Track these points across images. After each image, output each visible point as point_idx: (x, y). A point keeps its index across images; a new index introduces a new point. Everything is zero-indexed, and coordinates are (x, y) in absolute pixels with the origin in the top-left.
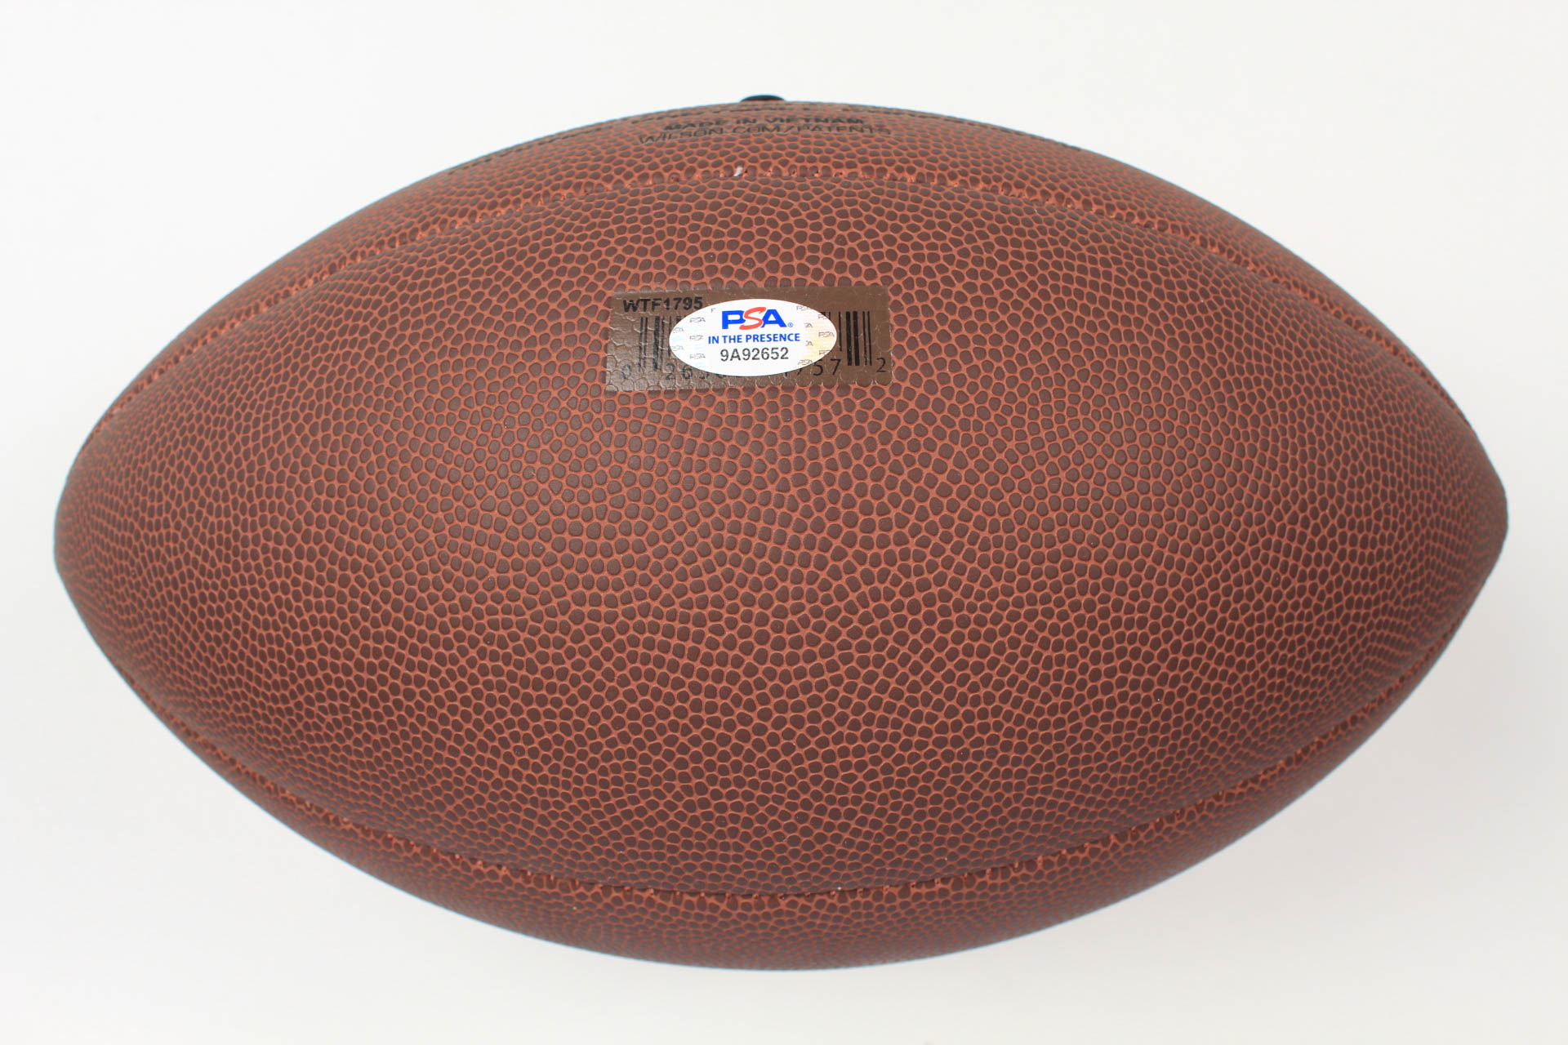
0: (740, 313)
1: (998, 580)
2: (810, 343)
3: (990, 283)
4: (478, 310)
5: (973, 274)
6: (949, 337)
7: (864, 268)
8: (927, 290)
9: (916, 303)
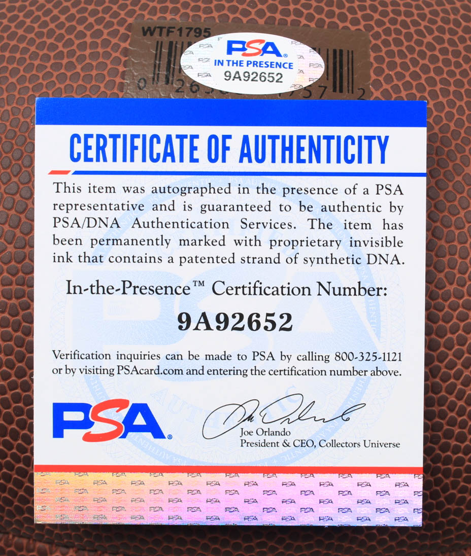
0: (243, 43)
1: (451, 284)
2: (301, 71)
3: (456, 38)
4: (13, 29)
5: (441, 30)
6: (420, 77)
7: (350, 16)
8: (402, 38)
9: (393, 47)
